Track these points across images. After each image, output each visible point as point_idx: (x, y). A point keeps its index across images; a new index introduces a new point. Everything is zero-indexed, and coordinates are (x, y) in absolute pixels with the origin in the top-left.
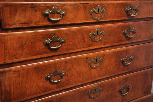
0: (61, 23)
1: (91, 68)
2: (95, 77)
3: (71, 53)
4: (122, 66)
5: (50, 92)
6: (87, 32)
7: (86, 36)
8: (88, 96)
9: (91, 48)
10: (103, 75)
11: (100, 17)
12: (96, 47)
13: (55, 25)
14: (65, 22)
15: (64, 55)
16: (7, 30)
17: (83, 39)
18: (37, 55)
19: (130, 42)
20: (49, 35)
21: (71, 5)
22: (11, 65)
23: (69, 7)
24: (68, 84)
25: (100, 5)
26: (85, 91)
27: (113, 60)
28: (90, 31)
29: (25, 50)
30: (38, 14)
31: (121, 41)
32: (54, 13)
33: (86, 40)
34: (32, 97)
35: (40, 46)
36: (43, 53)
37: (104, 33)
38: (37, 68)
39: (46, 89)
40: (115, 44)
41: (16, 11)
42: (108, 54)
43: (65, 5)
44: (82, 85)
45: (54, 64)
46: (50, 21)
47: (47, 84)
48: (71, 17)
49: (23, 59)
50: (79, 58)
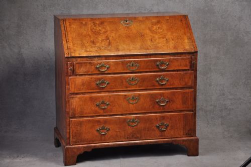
0: (106, 72)
1: (129, 103)
2: (132, 111)
3: (114, 91)
4: (157, 106)
5: (99, 114)
6: (125, 78)
7: (124, 81)
8: (127, 124)
9: (129, 89)
10: (139, 110)
11: (134, 69)
12: (132, 89)
13: (103, 73)
14: (109, 72)
15: (109, 92)
16: (76, 75)
17: (122, 82)
18: (92, 90)
19: (163, 87)
20: (99, 79)
21: (113, 62)
22: (77, 94)
23: (112, 63)
24: (111, 111)
25: (134, 61)
26: (125, 120)
27: (148, 100)
28: (127, 77)
29: (85, 87)
30: (93, 67)
31: (154, 86)
32: (102, 67)
33: (124, 83)
34: (87, 115)
35: (94, 85)
36: (95, 89)
37: (138, 79)
38: (91, 98)
39: (96, 112)
40: (149, 88)
41: (81, 66)
42: (143, 95)
43: (109, 62)
44: (122, 115)
45: (102, 97)
46: (99, 71)
47: (97, 109)
48: (113, 69)
49: (84, 92)
50: (119, 95)
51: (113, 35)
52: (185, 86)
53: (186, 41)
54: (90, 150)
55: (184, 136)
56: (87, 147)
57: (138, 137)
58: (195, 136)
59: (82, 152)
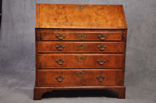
0: (63, 40)
1: (79, 61)
2: (81, 66)
3: (68, 53)
4: (98, 64)
5: (58, 68)
7: (75, 46)
8: (76, 75)
9: (78, 52)
10: (85, 66)
11: (83, 39)
12: (81, 52)
13: (61, 40)
14: (65, 40)
15: (65, 53)
16: (43, 41)
17: (74, 47)
18: (53, 51)
19: (102, 52)
20: (58, 44)
21: (68, 33)
22: (43, 53)
23: (67, 34)
24: (66, 66)
25: (83, 33)
26: (75, 72)
27: (92, 60)
28: (78, 44)
29: (48, 49)
30: (54, 36)
31: (96, 50)
32: (60, 36)
33: (76, 48)
34: (50, 68)
35: (55, 48)
36: (55, 51)
37: (85, 46)
38: (52, 56)
39: (56, 66)
40: (92, 52)
41: (46, 35)
42: (89, 56)
43: (65, 33)
44: (74, 69)
45: (60, 56)
46: (58, 39)
47: (56, 64)
48: (68, 38)
49: (48, 52)
50: (72, 56)
51: (70, 15)
52: (117, 52)
53: (120, 21)
54: (50, 91)
55: (115, 85)
56: (49, 89)
57: (84, 84)
58: (123, 86)
59: (45, 92)
